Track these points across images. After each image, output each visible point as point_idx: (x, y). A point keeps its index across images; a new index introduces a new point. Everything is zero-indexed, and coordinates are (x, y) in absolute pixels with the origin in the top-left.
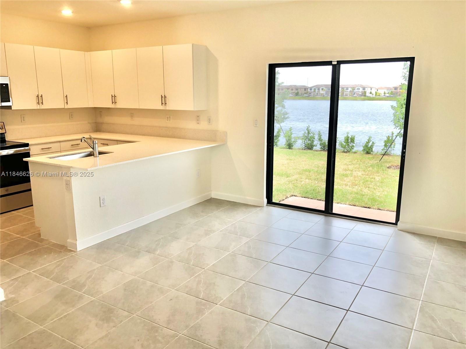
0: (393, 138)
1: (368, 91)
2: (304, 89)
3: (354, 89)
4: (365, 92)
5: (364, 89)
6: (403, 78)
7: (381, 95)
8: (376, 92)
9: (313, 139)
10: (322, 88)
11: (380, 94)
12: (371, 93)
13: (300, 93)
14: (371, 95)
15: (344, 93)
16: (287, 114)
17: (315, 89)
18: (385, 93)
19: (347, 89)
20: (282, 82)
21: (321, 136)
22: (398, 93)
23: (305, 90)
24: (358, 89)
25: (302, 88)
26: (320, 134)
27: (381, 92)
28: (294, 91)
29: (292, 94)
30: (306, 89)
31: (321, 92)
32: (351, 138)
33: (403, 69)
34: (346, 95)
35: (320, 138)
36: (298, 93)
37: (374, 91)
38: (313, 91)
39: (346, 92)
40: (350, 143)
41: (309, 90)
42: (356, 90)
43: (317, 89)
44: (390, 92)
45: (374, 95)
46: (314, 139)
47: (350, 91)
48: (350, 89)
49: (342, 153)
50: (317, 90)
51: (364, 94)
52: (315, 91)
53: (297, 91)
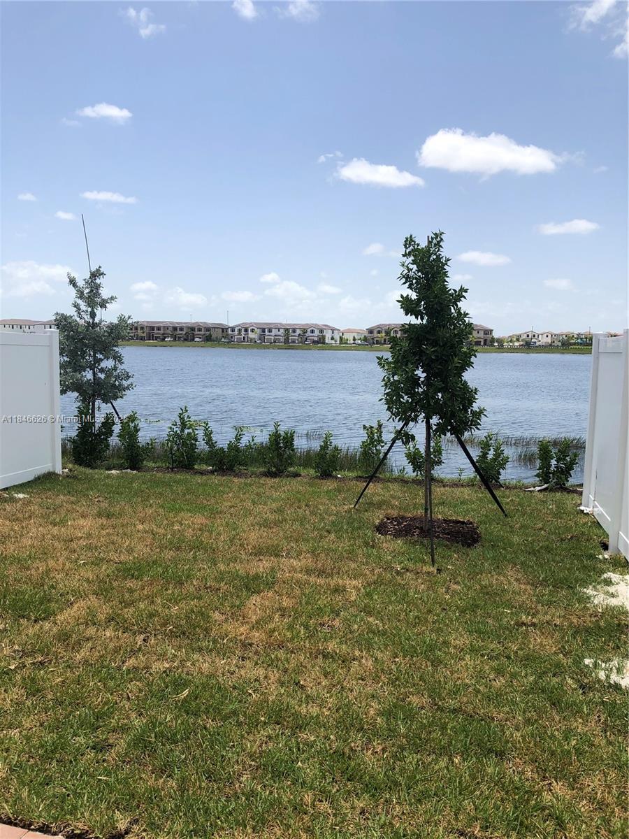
0: (380, 435)
1: (328, 335)
2: (221, 330)
3: (305, 331)
4: (324, 338)
5: (321, 331)
6: (404, 280)
7: (348, 342)
8: (340, 337)
9: (193, 442)
10: (252, 328)
11: (347, 340)
12: (332, 339)
13: (214, 336)
14: (333, 342)
15: (290, 338)
16: (128, 377)
17: (240, 330)
18: (354, 340)
19: (294, 331)
20: (112, 297)
21: (210, 434)
22: (375, 339)
23: (223, 332)
24: (312, 332)
25: (218, 328)
26: (207, 429)
27: (349, 337)
28: (202, 333)
29: (200, 338)
30: (224, 329)
31: (251, 335)
32: (284, 438)
33: (404, 256)
34: (294, 342)
35: (210, 439)
36: (210, 335)
37: (337, 337)
38: (236, 332)
39: (292, 336)
40: (284, 451)
41: (230, 332)
42: (309, 334)
43: (243, 330)
44: (362, 337)
45: (338, 342)
46: (196, 441)
47: (299, 335)
48: (298, 332)
49: (264, 478)
50: (243, 333)
51: (321, 340)
52: (240, 334)
53: (209, 333)
